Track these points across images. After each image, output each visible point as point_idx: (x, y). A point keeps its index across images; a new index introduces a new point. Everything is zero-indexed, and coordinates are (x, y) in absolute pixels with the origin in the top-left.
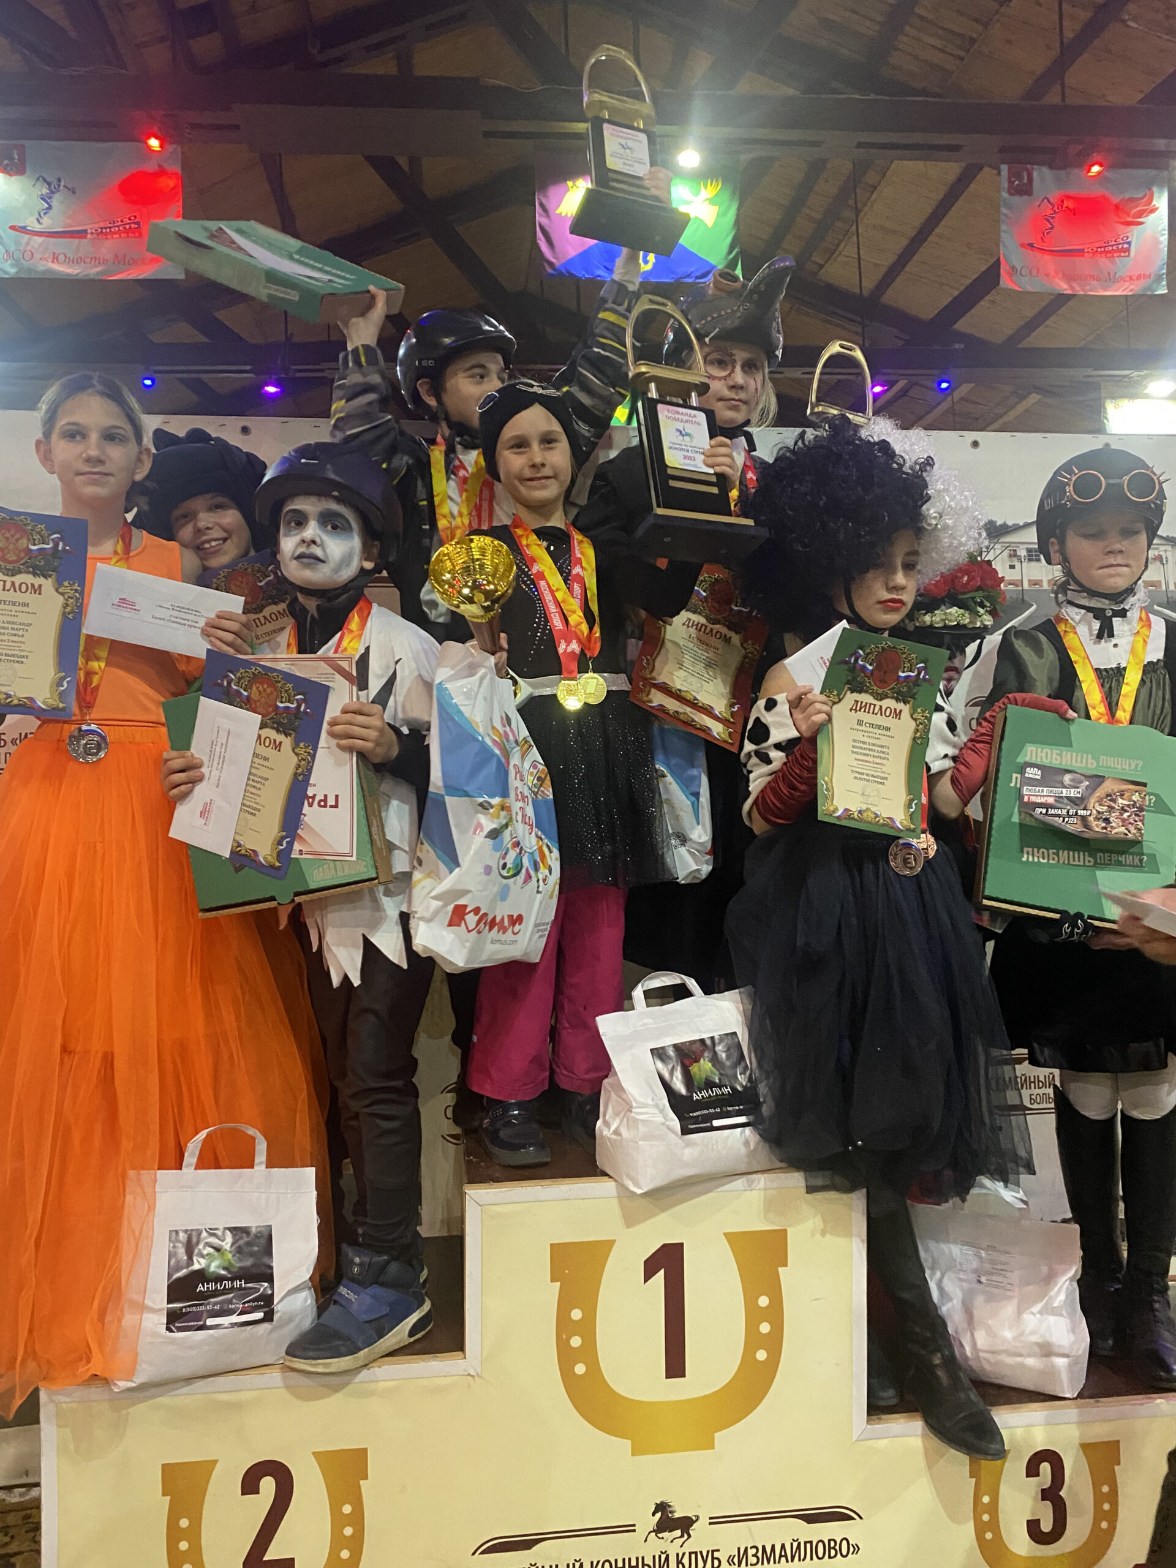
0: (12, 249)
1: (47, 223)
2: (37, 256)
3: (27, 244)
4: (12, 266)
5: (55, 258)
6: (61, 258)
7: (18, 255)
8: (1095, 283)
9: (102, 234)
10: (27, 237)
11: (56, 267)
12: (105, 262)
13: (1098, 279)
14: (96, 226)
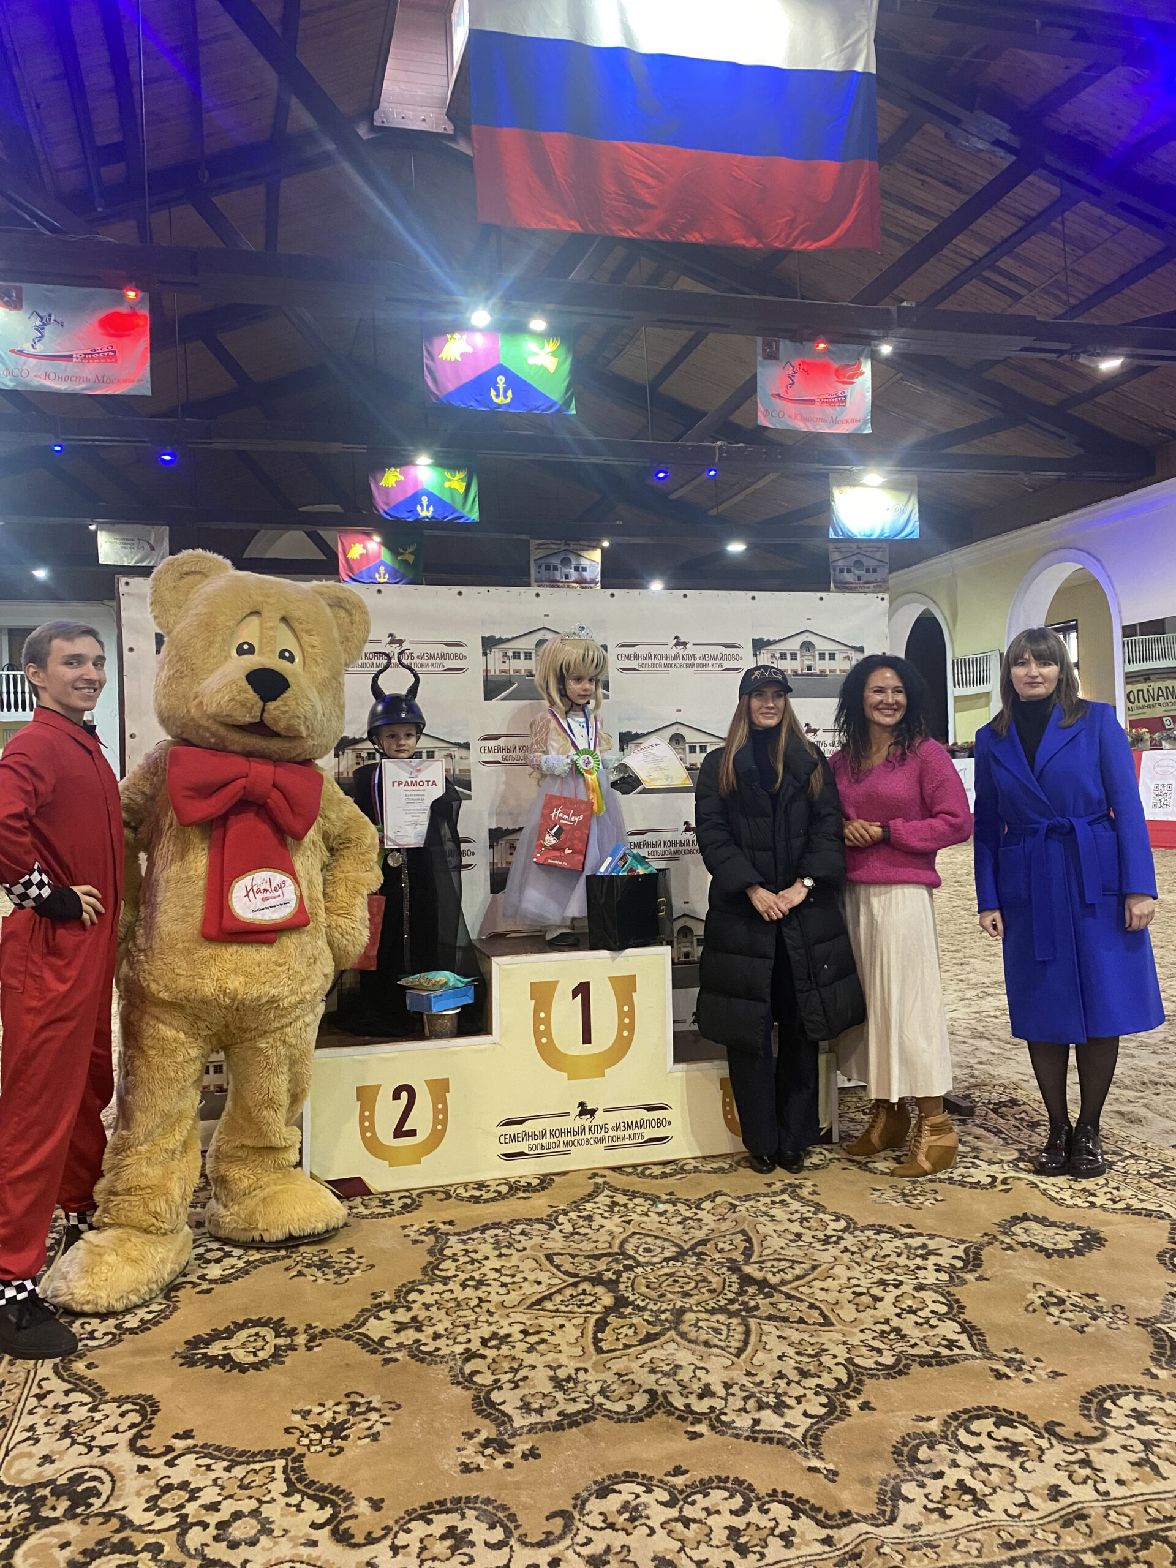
0: (12, 368)
1: (40, 349)
2: (32, 374)
3: (25, 364)
4: (11, 380)
5: (47, 376)
6: (52, 376)
7: (17, 373)
8: (822, 424)
9: (85, 358)
10: (24, 358)
11: (48, 383)
12: (88, 380)
13: (825, 421)
14: (81, 352)
